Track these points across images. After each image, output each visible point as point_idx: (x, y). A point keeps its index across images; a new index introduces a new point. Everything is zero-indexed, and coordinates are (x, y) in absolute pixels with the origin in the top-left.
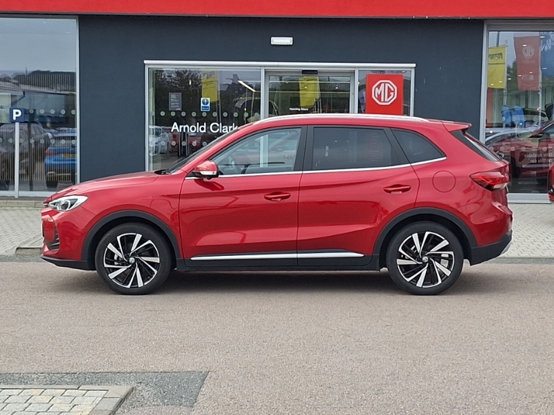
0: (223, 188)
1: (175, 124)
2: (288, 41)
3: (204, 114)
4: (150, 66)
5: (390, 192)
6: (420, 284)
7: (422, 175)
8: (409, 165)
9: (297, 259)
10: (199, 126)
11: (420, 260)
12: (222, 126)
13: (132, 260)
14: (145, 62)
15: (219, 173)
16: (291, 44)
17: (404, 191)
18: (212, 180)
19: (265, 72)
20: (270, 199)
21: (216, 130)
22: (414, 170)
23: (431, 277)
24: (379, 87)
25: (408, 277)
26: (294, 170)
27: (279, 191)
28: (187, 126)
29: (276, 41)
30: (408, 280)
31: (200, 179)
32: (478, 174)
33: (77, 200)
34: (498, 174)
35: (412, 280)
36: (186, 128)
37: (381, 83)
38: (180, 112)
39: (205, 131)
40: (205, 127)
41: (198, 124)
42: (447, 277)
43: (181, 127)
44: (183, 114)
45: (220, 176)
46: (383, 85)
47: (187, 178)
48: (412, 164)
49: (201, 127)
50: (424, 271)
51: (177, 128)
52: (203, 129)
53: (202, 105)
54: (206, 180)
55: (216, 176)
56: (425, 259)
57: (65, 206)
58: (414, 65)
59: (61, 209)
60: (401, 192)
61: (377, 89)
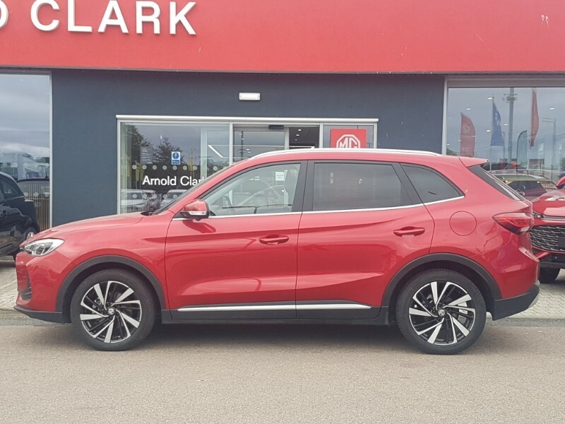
0: (214, 230)
1: (147, 177)
2: (255, 96)
3: (175, 168)
4: (122, 121)
5: (401, 235)
6: (432, 340)
7: (437, 216)
8: (422, 204)
9: (296, 310)
10: (170, 179)
11: (436, 312)
12: (192, 179)
13: (111, 311)
14: (117, 116)
15: (209, 213)
16: (259, 99)
17: (416, 234)
18: (202, 221)
19: (234, 127)
20: (266, 243)
21: (186, 183)
22: (428, 210)
23: (445, 334)
24: (343, 141)
25: (419, 331)
26: (292, 211)
27: (275, 234)
28: (158, 179)
29: (244, 96)
30: (419, 333)
31: (189, 220)
32: (502, 215)
33: (52, 243)
34: (523, 215)
35: (423, 334)
36: (157, 181)
37: (345, 138)
38: (152, 165)
39: (175, 184)
40: (175, 180)
41: (168, 177)
42: (465, 337)
43: (152, 180)
44: (155, 167)
45: (210, 217)
46: (347, 139)
47: (174, 219)
48: (425, 204)
49: (172, 180)
50: (439, 327)
51: (148, 181)
52: (173, 182)
53: (173, 159)
54: (195, 221)
55: (206, 217)
56: (441, 312)
57: (40, 250)
58: (377, 120)
59: (35, 254)
60: (413, 236)
61: (341, 143)
